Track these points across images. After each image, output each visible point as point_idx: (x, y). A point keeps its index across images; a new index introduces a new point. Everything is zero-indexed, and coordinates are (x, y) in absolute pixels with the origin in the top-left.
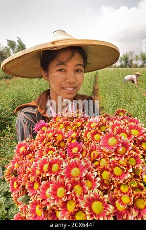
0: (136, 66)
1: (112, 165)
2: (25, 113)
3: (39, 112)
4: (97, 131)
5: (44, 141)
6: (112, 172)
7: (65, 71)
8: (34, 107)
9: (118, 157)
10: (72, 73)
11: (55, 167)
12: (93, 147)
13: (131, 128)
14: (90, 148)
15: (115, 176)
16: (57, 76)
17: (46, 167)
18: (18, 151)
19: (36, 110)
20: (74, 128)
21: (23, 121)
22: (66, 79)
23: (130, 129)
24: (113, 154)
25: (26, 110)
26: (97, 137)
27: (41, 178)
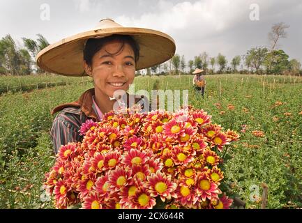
0: (212, 73)
1: (175, 150)
2: (66, 114)
3: (83, 113)
4: (158, 122)
5: (95, 141)
6: (176, 158)
7: (112, 64)
8: (78, 107)
9: (182, 143)
10: (120, 66)
11: (112, 162)
12: (154, 139)
13: (195, 116)
14: (151, 139)
15: (178, 161)
16: (102, 69)
17: (101, 163)
18: (62, 155)
19: (79, 110)
20: (131, 123)
21: (64, 123)
22: (112, 73)
23: (194, 118)
24: (177, 141)
25: (66, 110)
26: (158, 129)
27: (96, 174)
